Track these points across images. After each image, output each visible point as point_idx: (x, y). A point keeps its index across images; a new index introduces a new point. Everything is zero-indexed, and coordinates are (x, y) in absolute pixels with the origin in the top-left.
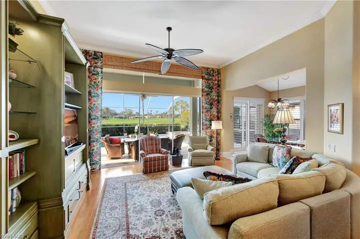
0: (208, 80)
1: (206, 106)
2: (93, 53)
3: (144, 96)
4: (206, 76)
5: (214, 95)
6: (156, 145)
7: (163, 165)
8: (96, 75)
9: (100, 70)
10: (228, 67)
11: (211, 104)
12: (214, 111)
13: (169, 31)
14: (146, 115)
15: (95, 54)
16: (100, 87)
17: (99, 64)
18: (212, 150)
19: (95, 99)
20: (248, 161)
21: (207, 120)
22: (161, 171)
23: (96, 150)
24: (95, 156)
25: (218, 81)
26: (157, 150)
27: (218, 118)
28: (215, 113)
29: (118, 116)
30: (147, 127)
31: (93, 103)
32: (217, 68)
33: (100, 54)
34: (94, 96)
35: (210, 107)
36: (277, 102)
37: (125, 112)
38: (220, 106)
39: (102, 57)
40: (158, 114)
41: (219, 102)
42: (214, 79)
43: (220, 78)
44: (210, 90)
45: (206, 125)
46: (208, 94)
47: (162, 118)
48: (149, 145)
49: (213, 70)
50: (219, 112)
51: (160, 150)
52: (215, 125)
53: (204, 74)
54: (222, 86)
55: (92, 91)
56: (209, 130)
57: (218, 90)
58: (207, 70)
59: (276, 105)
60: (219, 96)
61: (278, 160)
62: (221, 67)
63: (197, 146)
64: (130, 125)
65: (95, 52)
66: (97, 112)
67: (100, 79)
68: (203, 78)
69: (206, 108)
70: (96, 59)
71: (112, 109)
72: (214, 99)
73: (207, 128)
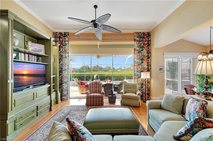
0: (139, 41)
1: (138, 61)
2: (64, 33)
3: (98, 57)
4: (138, 39)
5: (145, 52)
6: (99, 87)
7: (99, 101)
8: (65, 45)
9: (67, 42)
10: (156, 28)
11: (142, 60)
12: (145, 65)
13: (96, 8)
15: (65, 34)
16: (68, 52)
17: (67, 39)
18: (139, 94)
19: (65, 59)
20: (162, 109)
21: (138, 72)
22: (98, 105)
23: (65, 88)
24: (64, 91)
25: (148, 41)
26: (99, 91)
27: (148, 70)
28: (146, 67)
29: (103, 70)
30: (111, 76)
31: (64, 61)
32: (148, 31)
33: (67, 33)
34: (64, 58)
35: (141, 61)
36: (209, 54)
37: (106, 68)
38: (150, 61)
39: (68, 35)
41: (149, 57)
42: (144, 40)
43: (149, 39)
44: (141, 49)
45: (137, 75)
46: (139, 52)
47: (128, 71)
48: (95, 87)
49: (144, 33)
50: (149, 65)
53: (136, 38)
54: (152, 45)
55: (63, 54)
57: (148, 48)
58: (138, 34)
59: (207, 57)
60: (149, 52)
61: (190, 114)
63: (129, 90)
64: (102, 75)
65: (65, 32)
66: (65, 67)
67: (67, 48)
68: (135, 40)
69: (137, 63)
70: (65, 36)
71: (100, 66)
73: (138, 78)
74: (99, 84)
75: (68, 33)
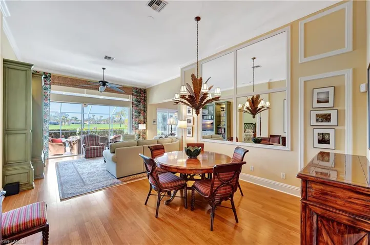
0: (136, 96)
1: (135, 114)
2: (43, 74)
4: (135, 94)
5: (141, 106)
6: (95, 140)
8: (45, 89)
9: (49, 86)
10: (150, 88)
11: (139, 113)
12: (142, 118)
14: (87, 120)
16: (49, 98)
17: (48, 82)
19: (45, 107)
21: (136, 124)
25: (144, 97)
26: (96, 144)
27: (144, 123)
28: (142, 119)
31: (43, 110)
32: (144, 88)
35: (138, 115)
38: (146, 114)
39: (50, 77)
40: (102, 118)
41: (145, 111)
42: (141, 95)
43: (145, 95)
44: (138, 103)
45: (135, 126)
46: (137, 106)
48: (90, 140)
49: (141, 89)
50: (145, 118)
51: (98, 144)
52: (142, 127)
53: (134, 92)
54: (147, 101)
56: (137, 131)
57: (145, 103)
58: (136, 89)
60: (145, 107)
62: (147, 88)
65: (44, 72)
66: (46, 117)
67: (48, 93)
68: (133, 94)
69: (135, 116)
70: (46, 78)
72: (141, 109)
73: (136, 129)
74: (95, 137)
75: (50, 74)
